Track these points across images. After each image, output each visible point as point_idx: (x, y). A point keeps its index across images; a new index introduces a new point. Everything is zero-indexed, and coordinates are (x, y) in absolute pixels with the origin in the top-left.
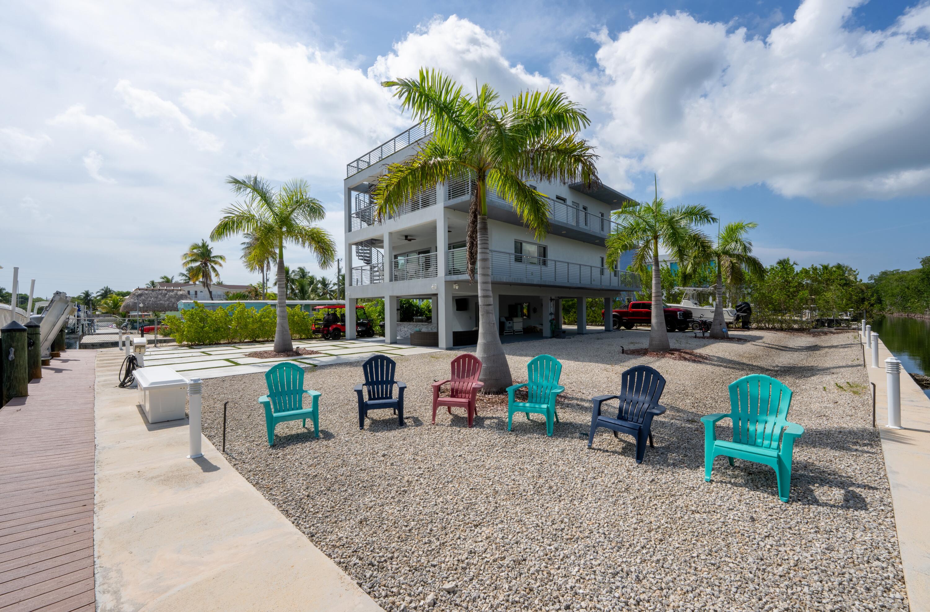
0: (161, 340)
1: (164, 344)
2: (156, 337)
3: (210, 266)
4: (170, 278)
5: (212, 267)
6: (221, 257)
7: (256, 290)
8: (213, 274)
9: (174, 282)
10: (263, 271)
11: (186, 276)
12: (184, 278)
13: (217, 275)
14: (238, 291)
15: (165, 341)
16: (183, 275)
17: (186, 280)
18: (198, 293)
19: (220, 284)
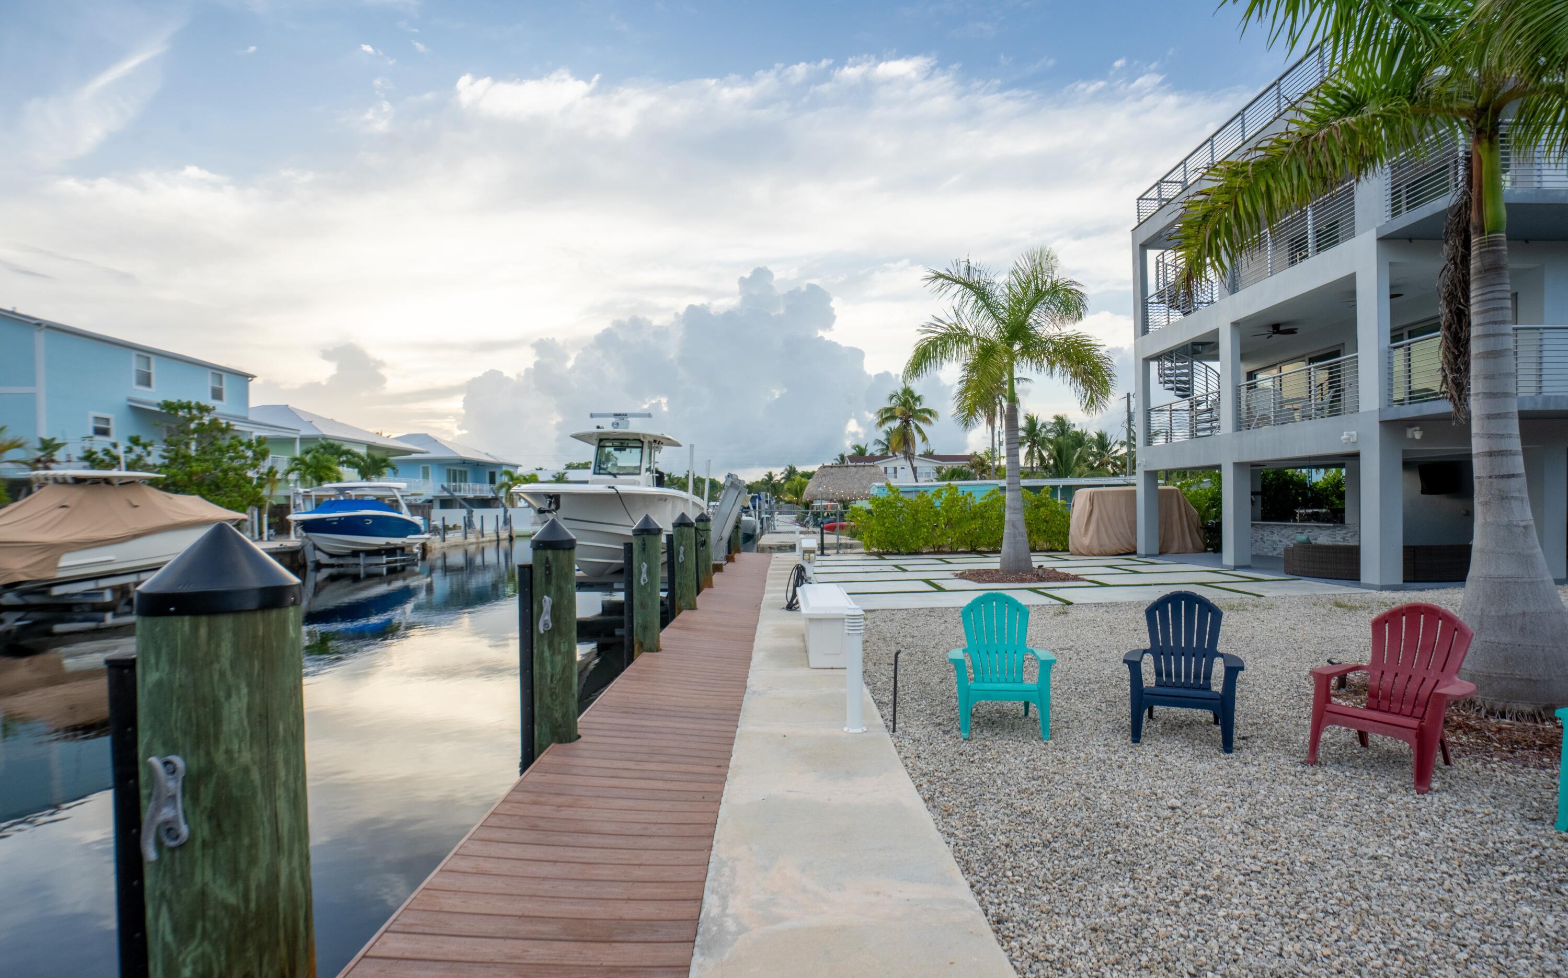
0: (846, 544)
1: (849, 551)
2: (838, 539)
3: (913, 426)
4: (863, 446)
5: (917, 427)
6: (930, 412)
7: (982, 463)
8: (918, 438)
9: (867, 454)
10: (993, 429)
11: (883, 444)
12: (880, 447)
13: (924, 439)
14: (956, 465)
15: (851, 546)
16: (879, 442)
17: (883, 450)
18: (899, 470)
19: (929, 455)
